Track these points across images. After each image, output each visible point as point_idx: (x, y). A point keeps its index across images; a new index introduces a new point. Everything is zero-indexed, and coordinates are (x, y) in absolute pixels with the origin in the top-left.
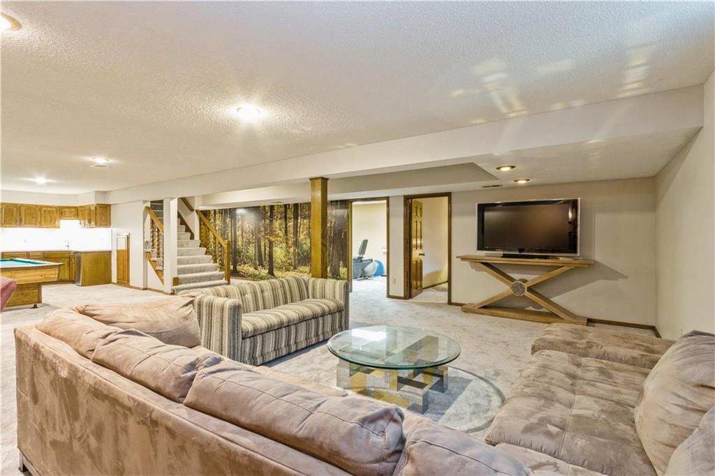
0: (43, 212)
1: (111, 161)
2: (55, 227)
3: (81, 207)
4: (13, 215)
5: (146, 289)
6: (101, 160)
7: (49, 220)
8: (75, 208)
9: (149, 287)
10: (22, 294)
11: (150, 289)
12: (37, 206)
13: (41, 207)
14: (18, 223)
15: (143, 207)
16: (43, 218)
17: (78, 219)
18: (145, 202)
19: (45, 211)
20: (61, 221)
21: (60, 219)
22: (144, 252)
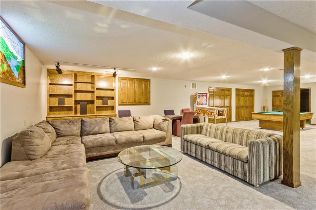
1: (271, 69)
6: (267, 69)
10: (280, 125)
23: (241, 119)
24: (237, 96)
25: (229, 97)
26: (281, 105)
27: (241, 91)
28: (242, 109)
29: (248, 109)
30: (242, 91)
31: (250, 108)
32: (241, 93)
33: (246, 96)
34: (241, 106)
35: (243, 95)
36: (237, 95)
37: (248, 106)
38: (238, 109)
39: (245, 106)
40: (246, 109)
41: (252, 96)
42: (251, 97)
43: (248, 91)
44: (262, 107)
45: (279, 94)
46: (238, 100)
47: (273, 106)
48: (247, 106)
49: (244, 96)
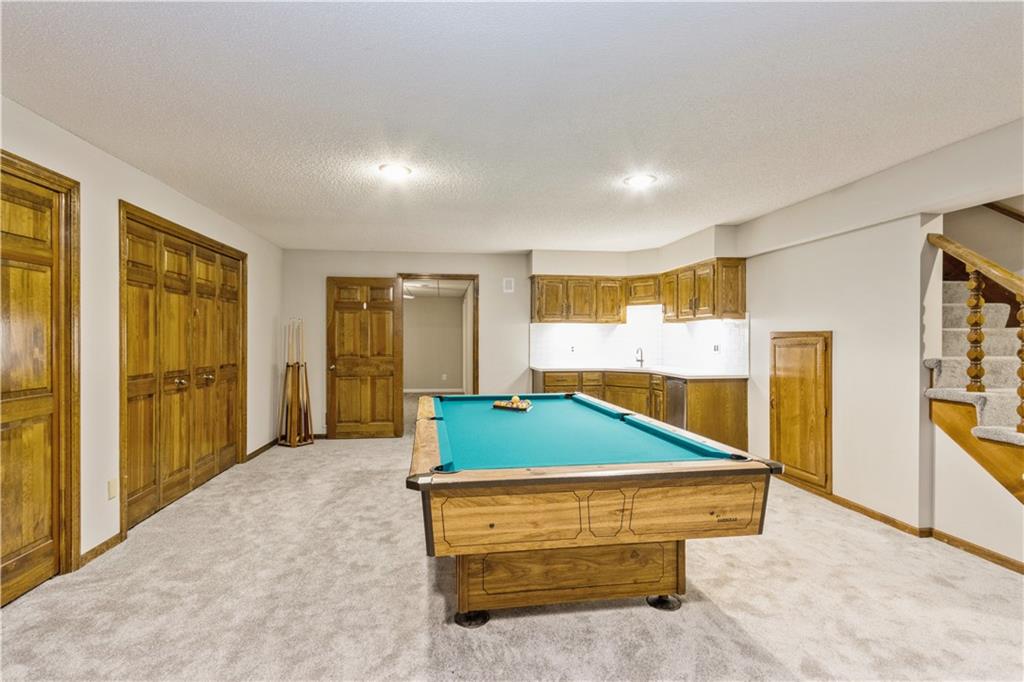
0: (600, 290)
2: (619, 320)
3: (666, 275)
4: (557, 300)
5: (927, 533)
7: (610, 308)
8: (654, 277)
9: (938, 527)
11: (941, 537)
12: (591, 279)
13: (599, 280)
14: (564, 314)
15: (918, 236)
16: (601, 304)
17: (659, 303)
18: (927, 217)
19: (603, 287)
20: (628, 307)
21: (627, 304)
22: (923, 396)
23: (169, 487)
24: (130, 282)
25: (42, 278)
26: (369, 353)
27: (167, 244)
28: (176, 397)
29: (212, 390)
30: (176, 250)
31: (225, 385)
32: (168, 261)
33: (201, 294)
34: (169, 377)
35: (183, 285)
36: (135, 272)
37: (212, 372)
38: (141, 404)
39: (199, 371)
40: (199, 393)
41: (236, 294)
42: (228, 300)
43: (212, 260)
44: (275, 368)
45: (359, 297)
46: (140, 323)
47: (331, 358)
48: (205, 371)
49: (186, 292)
